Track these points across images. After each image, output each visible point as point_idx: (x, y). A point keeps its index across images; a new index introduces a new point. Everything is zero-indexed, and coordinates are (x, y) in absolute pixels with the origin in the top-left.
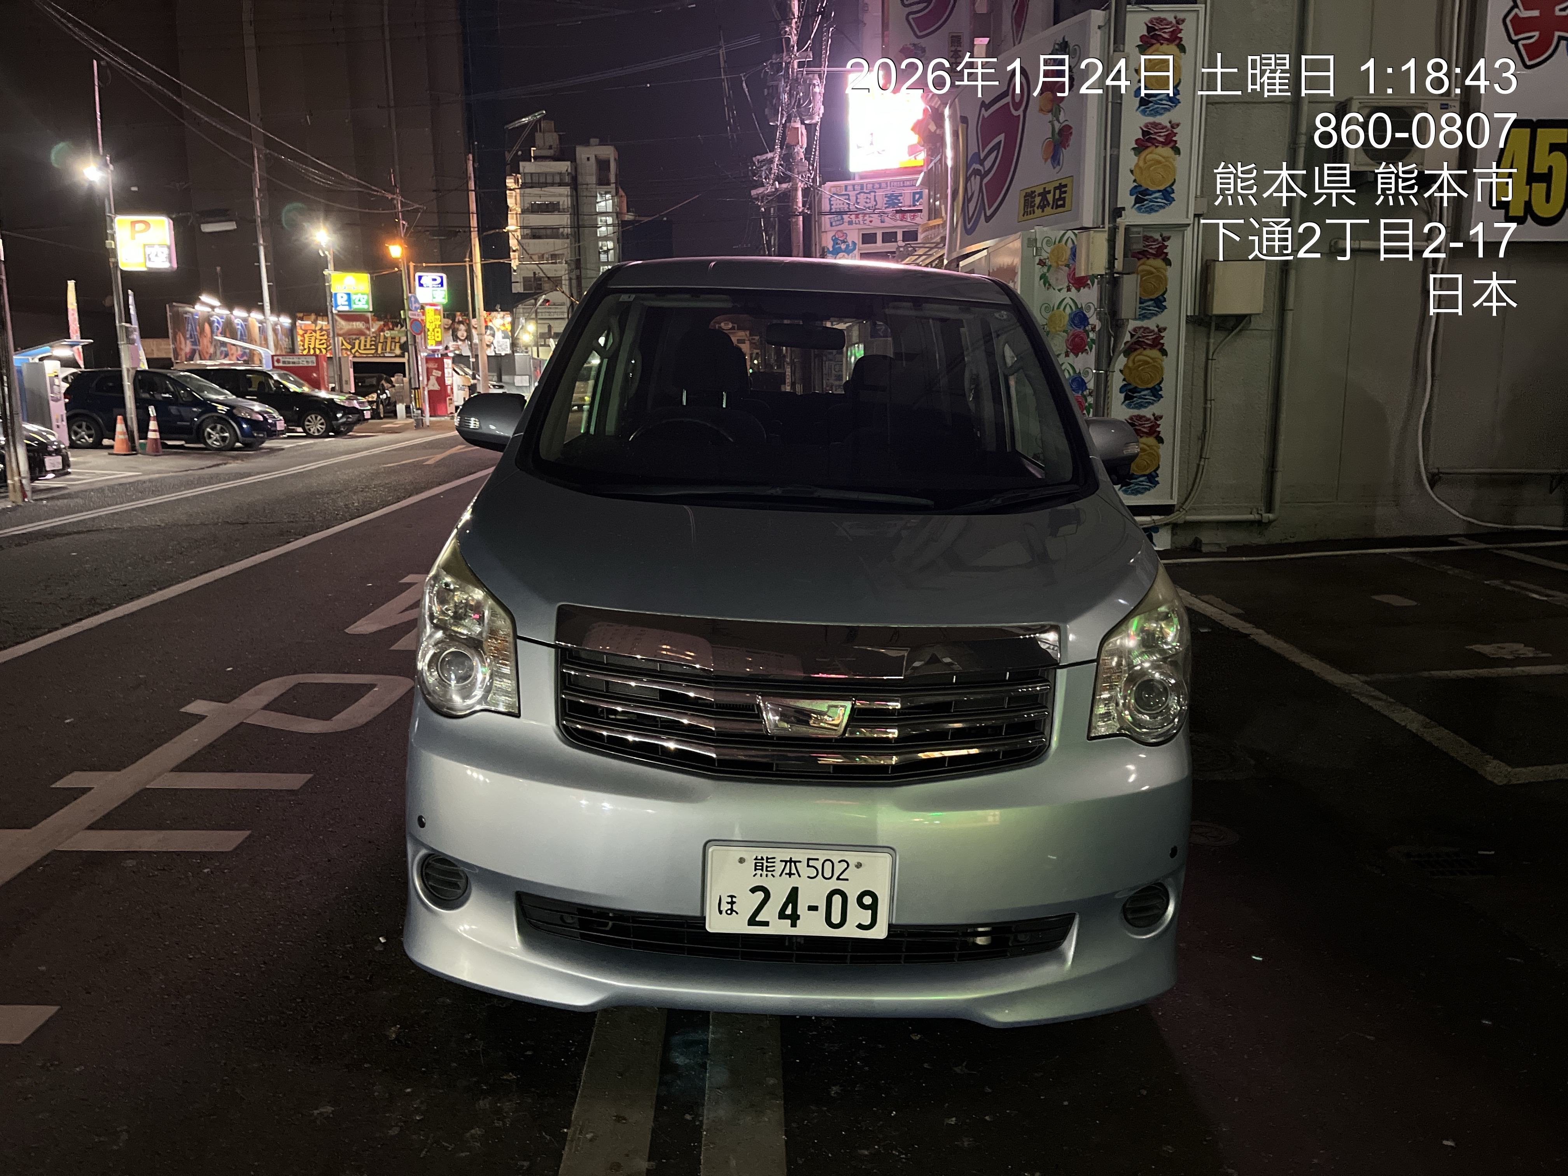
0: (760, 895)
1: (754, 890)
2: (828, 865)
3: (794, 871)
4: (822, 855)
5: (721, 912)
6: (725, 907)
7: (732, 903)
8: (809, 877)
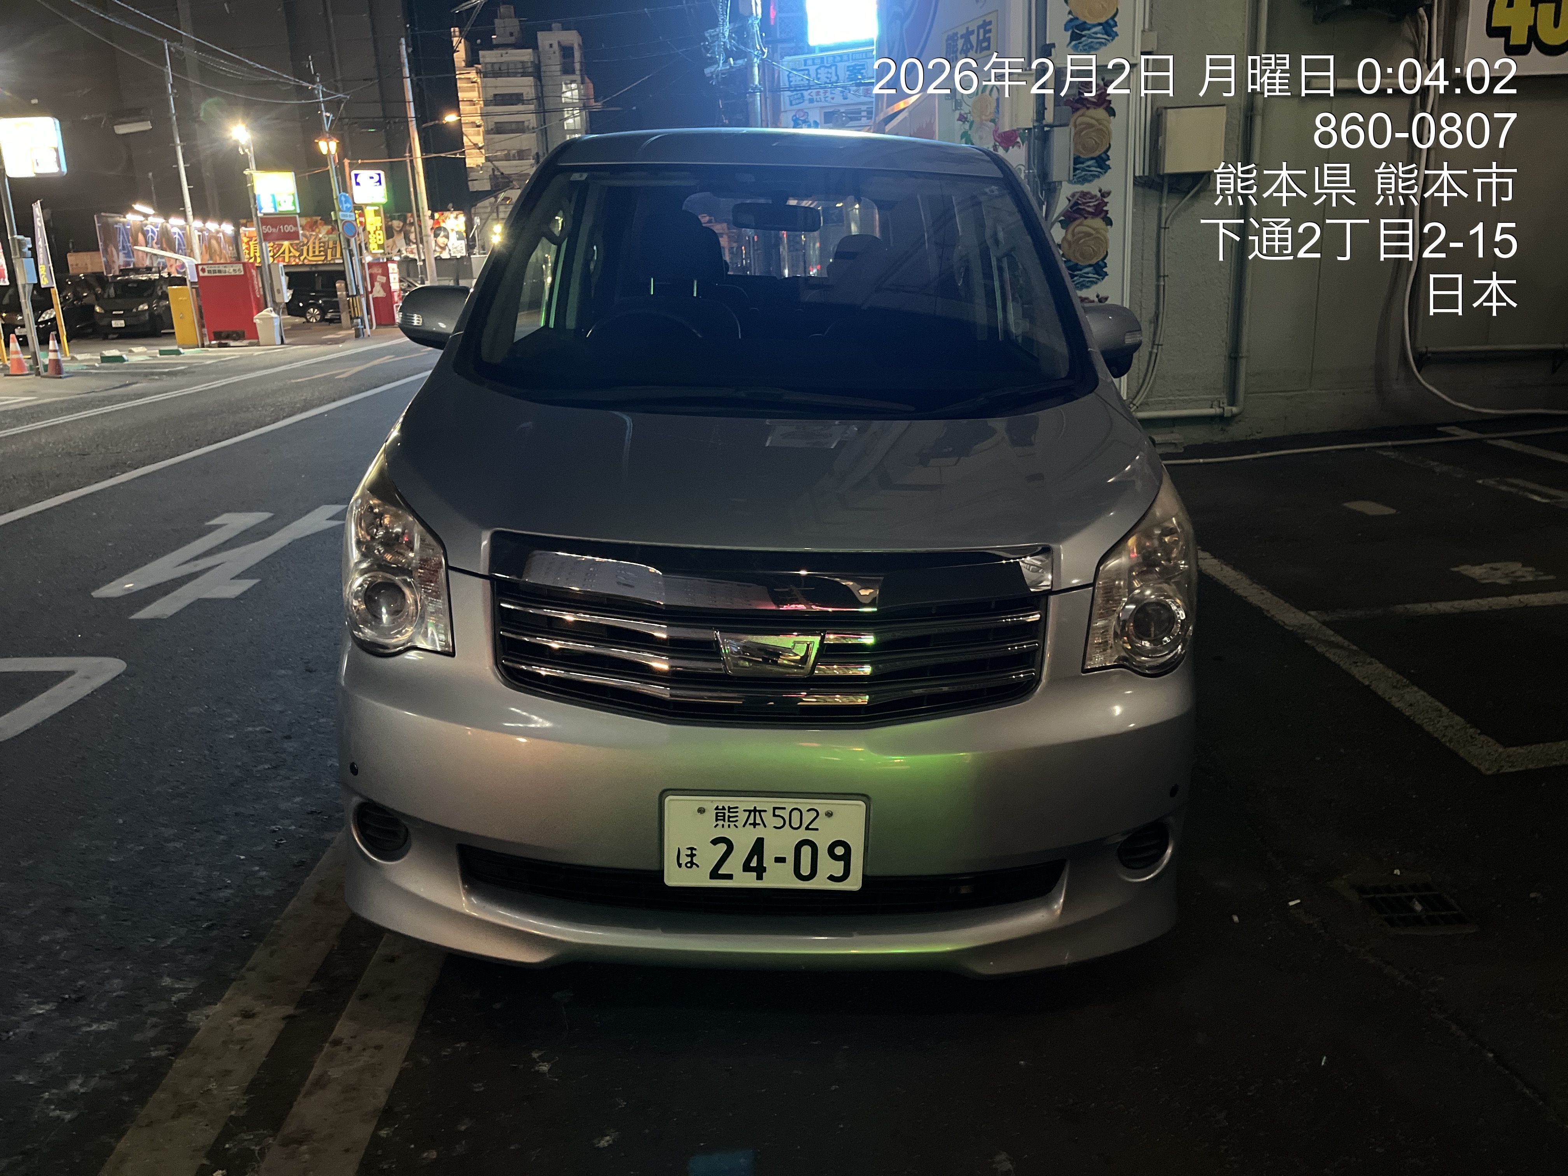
0: (723, 847)
1: (715, 842)
2: (796, 815)
3: (758, 821)
4: (789, 803)
5: (680, 865)
6: (684, 860)
7: (692, 856)
8: (775, 827)
